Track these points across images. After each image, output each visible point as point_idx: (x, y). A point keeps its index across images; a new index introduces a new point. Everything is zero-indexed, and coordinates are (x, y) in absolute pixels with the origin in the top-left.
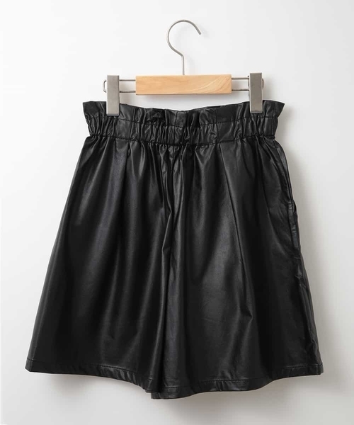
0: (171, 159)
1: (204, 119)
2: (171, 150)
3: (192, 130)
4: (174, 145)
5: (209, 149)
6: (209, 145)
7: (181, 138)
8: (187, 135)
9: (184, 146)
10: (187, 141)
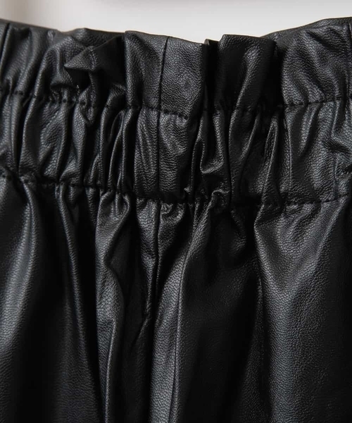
0: (150, 263)
1: (302, 76)
2: (146, 218)
3: (242, 130)
4: (158, 196)
5: (317, 221)
6: (317, 203)
7: (187, 168)
8: (212, 153)
9: (203, 203)
10: (214, 179)
